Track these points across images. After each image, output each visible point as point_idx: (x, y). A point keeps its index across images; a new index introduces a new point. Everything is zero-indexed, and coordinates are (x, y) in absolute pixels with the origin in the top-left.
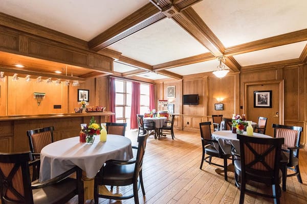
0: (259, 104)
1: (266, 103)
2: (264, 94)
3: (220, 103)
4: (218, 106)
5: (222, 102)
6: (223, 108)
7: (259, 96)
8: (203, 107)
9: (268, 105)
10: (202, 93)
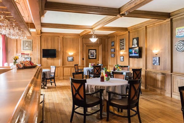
0: (91, 57)
1: (94, 56)
2: (93, 51)
3: (71, 56)
4: (70, 59)
5: (72, 55)
6: (73, 60)
7: (91, 52)
8: (59, 59)
9: (95, 57)
10: (58, 48)
